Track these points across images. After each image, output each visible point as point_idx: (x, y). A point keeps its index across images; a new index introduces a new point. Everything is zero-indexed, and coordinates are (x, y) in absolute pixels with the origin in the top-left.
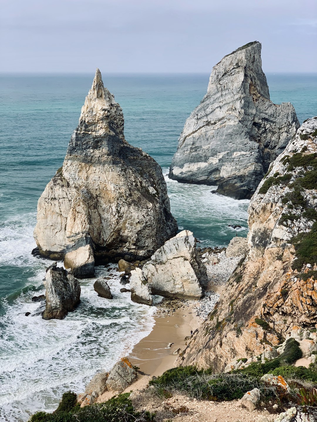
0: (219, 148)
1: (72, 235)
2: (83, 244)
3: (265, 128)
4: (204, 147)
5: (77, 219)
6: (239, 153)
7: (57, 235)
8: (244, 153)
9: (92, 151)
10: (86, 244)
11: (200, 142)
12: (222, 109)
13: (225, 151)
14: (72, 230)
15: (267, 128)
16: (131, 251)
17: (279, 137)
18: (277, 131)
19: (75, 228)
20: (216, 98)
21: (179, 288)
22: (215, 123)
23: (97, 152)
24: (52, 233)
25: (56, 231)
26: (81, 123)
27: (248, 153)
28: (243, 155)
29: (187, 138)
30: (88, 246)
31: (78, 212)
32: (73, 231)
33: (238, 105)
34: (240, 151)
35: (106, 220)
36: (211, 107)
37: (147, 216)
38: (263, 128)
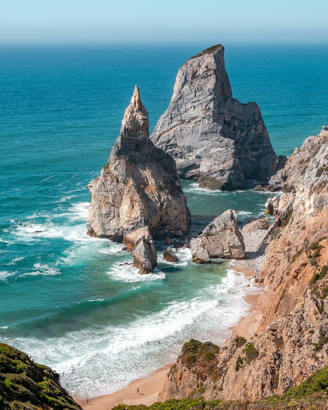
0: (195, 145)
1: (131, 219)
2: (142, 226)
3: (234, 125)
4: (179, 145)
5: (135, 207)
6: (216, 150)
7: (111, 222)
8: (221, 149)
9: (133, 152)
10: (145, 226)
11: (176, 139)
12: (196, 109)
13: (201, 147)
14: (130, 215)
15: (235, 126)
16: (171, 231)
17: (247, 134)
18: (245, 128)
19: (133, 214)
20: (189, 98)
21: (226, 253)
22: (189, 122)
23: (137, 153)
24: (106, 220)
25: (109, 218)
26: (125, 130)
27: (224, 148)
28: (220, 152)
29: (162, 136)
30: (147, 227)
31: (135, 201)
32: (132, 216)
33: (211, 105)
34: (216, 148)
35: (151, 208)
36: (185, 107)
37: (181, 203)
38: (232, 125)
